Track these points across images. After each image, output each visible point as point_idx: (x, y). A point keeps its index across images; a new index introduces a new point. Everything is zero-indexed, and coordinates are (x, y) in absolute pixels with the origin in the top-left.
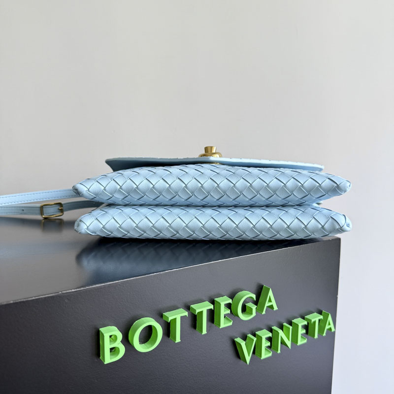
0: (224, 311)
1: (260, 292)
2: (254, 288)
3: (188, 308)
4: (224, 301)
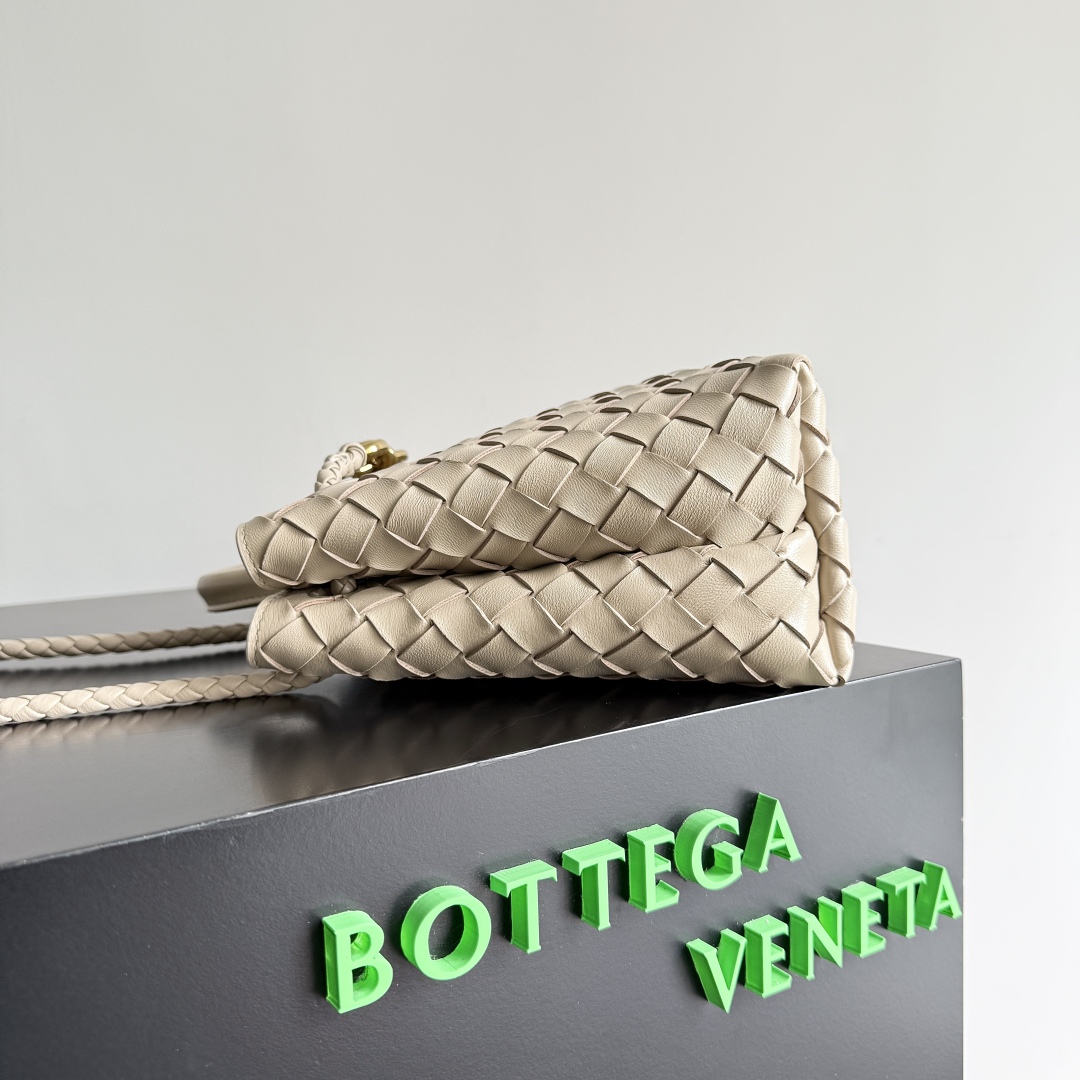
0: (655, 865)
1: (749, 810)
3: (557, 860)
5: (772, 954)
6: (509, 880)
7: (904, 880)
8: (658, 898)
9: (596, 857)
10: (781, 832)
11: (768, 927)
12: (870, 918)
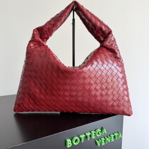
0: (93, 135)
1: (102, 129)
2: (101, 128)
3: (85, 134)
4: (93, 132)
5: (103, 141)
6: (81, 136)
7: (116, 134)
8: (93, 137)
9: (88, 134)
10: (105, 131)
11: (103, 139)
12: (113, 138)
